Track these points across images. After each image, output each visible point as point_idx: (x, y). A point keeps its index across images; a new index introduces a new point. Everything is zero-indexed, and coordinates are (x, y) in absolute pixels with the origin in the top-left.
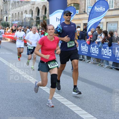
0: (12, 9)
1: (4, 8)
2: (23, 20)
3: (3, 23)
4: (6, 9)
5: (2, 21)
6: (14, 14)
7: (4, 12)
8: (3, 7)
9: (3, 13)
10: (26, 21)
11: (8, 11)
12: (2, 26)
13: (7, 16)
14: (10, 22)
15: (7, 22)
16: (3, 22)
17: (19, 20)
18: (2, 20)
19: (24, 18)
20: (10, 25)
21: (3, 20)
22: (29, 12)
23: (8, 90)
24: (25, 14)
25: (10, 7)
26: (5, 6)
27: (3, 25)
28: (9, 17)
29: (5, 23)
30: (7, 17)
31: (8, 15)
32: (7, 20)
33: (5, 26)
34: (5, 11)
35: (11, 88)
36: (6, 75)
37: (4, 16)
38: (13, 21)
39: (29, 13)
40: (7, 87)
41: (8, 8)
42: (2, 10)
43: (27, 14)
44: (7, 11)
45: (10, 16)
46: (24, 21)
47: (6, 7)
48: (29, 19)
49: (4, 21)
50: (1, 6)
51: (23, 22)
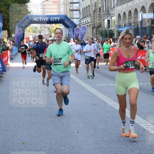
0: (118, 6)
1: (103, 6)
2: (137, 25)
3: (103, 31)
4: (108, 6)
5: (100, 29)
6: (122, 15)
7: (103, 12)
8: (103, 2)
9: (102, 14)
10: (144, 26)
11: (112, 9)
12: (101, 37)
13: (109, 18)
14: (114, 29)
15: (109, 29)
16: (102, 29)
17: (130, 24)
18: (100, 26)
19: (141, 20)
20: (114, 33)
21: (103, 26)
22: (149, 8)
23: (115, 150)
24: (142, 13)
25: (114, 2)
26: (106, 2)
27: (102, 35)
28: (113, 21)
29: (106, 30)
30: (109, 21)
31: (112, 17)
32: (109, 26)
33: (106, 36)
34: (106, 10)
35: (119, 148)
36: (110, 124)
37: (104, 20)
38: (120, 26)
39: (149, 11)
40: (112, 145)
41: (111, 4)
42: (100, 8)
43: (145, 12)
44: (108, 11)
45: (114, 18)
46: (139, 26)
47: (108, 2)
48: (149, 22)
49: (104, 28)
50: (99, 2)
51: (138, 28)
